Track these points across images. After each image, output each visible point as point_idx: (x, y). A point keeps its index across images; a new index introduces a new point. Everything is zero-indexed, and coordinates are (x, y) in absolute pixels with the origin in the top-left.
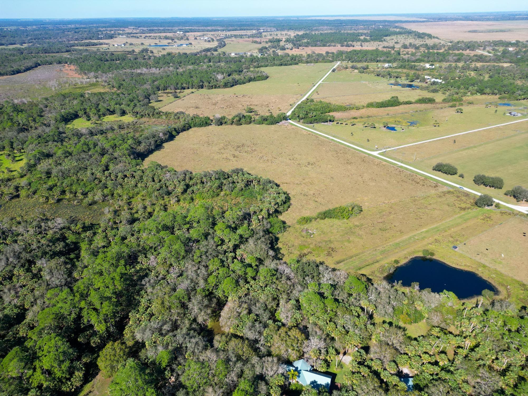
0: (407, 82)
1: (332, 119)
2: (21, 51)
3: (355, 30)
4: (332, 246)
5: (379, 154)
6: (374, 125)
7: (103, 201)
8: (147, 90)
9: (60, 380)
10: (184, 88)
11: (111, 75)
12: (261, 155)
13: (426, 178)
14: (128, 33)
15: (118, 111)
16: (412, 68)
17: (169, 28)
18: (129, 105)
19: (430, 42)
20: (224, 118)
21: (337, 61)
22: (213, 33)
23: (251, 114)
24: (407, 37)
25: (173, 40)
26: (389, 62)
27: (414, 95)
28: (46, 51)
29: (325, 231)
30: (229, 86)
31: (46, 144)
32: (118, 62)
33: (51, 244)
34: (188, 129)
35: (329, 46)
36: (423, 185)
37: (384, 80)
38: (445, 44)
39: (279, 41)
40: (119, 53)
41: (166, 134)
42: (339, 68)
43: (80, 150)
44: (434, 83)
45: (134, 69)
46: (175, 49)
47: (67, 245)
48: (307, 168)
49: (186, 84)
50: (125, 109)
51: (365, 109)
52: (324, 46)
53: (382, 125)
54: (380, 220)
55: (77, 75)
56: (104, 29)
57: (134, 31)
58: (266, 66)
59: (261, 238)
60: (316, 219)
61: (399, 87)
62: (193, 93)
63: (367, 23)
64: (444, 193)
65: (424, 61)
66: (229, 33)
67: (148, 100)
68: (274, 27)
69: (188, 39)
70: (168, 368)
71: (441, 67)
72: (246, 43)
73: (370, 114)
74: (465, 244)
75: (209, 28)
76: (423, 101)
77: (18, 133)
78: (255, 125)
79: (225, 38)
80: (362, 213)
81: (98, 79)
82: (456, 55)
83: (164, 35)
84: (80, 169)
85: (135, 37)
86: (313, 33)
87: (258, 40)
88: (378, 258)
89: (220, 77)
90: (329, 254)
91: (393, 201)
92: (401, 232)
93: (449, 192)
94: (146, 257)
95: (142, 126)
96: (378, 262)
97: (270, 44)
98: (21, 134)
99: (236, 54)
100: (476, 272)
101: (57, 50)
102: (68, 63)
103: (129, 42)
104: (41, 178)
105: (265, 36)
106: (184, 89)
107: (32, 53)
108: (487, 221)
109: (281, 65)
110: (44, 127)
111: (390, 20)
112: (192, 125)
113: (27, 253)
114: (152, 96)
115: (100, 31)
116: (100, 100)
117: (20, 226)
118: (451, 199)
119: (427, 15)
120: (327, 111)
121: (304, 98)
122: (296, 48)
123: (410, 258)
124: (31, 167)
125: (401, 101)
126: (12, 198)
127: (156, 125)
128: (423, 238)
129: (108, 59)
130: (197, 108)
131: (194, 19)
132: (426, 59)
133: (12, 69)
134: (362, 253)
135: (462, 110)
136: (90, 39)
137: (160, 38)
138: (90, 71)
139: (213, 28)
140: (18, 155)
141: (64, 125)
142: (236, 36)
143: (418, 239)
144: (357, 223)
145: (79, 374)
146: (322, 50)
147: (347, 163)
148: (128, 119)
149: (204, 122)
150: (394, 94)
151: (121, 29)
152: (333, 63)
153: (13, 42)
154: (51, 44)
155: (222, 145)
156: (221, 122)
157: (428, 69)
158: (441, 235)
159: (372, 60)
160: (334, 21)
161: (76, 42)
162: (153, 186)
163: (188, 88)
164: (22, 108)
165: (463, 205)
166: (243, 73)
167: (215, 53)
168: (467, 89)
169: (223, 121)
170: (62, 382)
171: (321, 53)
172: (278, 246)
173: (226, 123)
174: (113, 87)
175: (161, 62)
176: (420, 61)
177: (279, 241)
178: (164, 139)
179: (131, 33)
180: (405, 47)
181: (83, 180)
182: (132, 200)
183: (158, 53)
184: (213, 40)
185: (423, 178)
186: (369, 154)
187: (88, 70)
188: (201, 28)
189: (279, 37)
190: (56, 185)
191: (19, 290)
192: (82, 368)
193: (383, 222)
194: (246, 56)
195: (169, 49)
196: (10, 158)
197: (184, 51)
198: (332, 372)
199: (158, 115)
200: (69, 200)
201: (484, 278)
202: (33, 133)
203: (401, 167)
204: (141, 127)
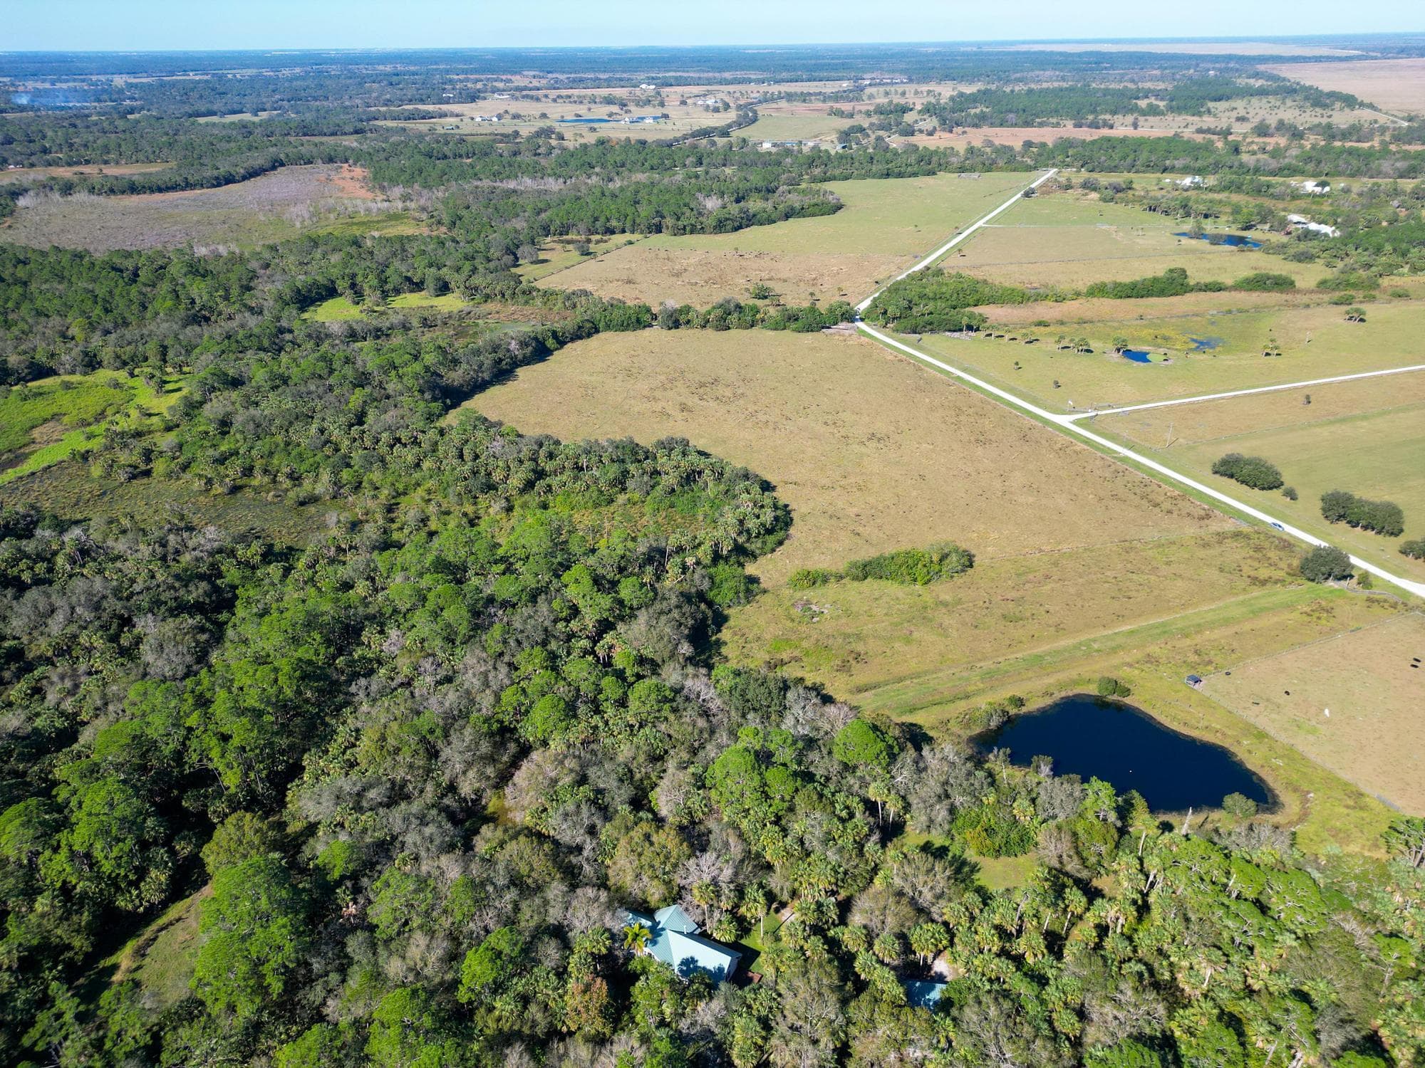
0: (1234, 231)
1: (974, 323)
2: (247, 131)
3: (1132, 81)
4: (860, 647)
5: (1076, 423)
6: (1087, 344)
7: (335, 497)
8: (516, 231)
9: (114, 882)
10: (611, 232)
11: (440, 194)
12: (751, 408)
13: (1186, 493)
14: (519, 89)
15: (430, 284)
16: (1259, 191)
17: (625, 75)
18: (458, 270)
19: (1342, 118)
20: (687, 309)
21: (1047, 166)
22: (731, 88)
23: (760, 303)
24: (1278, 104)
25: (625, 105)
26: (1199, 171)
27: (1240, 265)
28: (306, 131)
29: (854, 609)
30: (728, 227)
31: (240, 355)
32: (469, 161)
33: (177, 585)
34: (589, 335)
35: (1041, 125)
36: (1170, 512)
37: (1168, 222)
38: (1389, 124)
39: (905, 110)
40: (479, 139)
41: (527, 345)
42: (1046, 189)
43: (307, 374)
44: (1307, 235)
45: (501, 181)
46: (620, 130)
47: (216, 589)
48: (863, 449)
49: (619, 220)
50: (447, 278)
51: (1081, 300)
52: (1027, 124)
53: (1110, 346)
54: (1013, 594)
55: (363, 193)
56: (461, 77)
57: (535, 83)
58: (846, 178)
59: (670, 611)
60: (842, 578)
61: (1204, 244)
62: (631, 243)
63: (1174, 63)
64: (1221, 537)
65: (1302, 173)
66: (775, 89)
67: (512, 257)
68: (902, 71)
69: (662, 104)
70: (349, 884)
71: (1347, 191)
72: (816, 114)
73: (1088, 315)
74: (1228, 674)
75: (727, 75)
76: (1260, 283)
77: (185, 326)
78: (764, 331)
79: (760, 102)
80: (970, 571)
81: (408, 203)
82: (1406, 156)
83: (604, 92)
84: (297, 418)
85: (532, 98)
86: (1008, 90)
87: (846, 107)
88: (970, 689)
89: (712, 204)
90: (844, 667)
91: (1065, 548)
92: (1058, 627)
93: (1237, 535)
94: (382, 632)
95: (480, 322)
96: (967, 697)
97: (875, 119)
98: (189, 330)
99: (774, 145)
100: (1232, 749)
101: (332, 129)
102: (351, 161)
103: (512, 110)
104: (207, 433)
105: (871, 97)
106: (613, 232)
107: (272, 134)
108: (1319, 618)
109: (888, 175)
110: (247, 314)
111: (1247, 53)
112: (602, 325)
113: (120, 599)
114: (524, 250)
115: (451, 81)
116: (394, 254)
117: (122, 539)
118: (1236, 553)
119: (1365, 38)
120: (971, 302)
121: (919, 267)
122: (944, 130)
123: (1058, 696)
124: (192, 408)
125: (1192, 282)
126: (133, 477)
127: (516, 321)
128: (1114, 650)
129: (448, 153)
130: (629, 282)
131: (696, 50)
132: (1310, 167)
133: (216, 173)
134: (933, 672)
135: (1364, 313)
136: (422, 101)
137: (593, 100)
138: (394, 182)
139: (739, 74)
140: (175, 377)
141: (295, 312)
142: (790, 97)
143: (1098, 651)
144: (947, 597)
145: (159, 876)
146: (1013, 138)
147: (977, 441)
148: (452, 303)
149: (634, 319)
150: (1179, 263)
151: (504, 77)
152: (1035, 173)
153: (236, 107)
154: (322, 112)
155: (663, 378)
156: (676, 320)
157: (1309, 195)
158: (1169, 647)
159: (1149, 167)
160: (1079, 55)
161: (384, 109)
162: (454, 469)
163: (623, 231)
164: (210, 268)
165: (1263, 573)
166: (776, 195)
167: (721, 142)
168: (1404, 255)
169: (682, 319)
170: (118, 888)
171: (1007, 144)
172: (719, 635)
173: (688, 322)
174: (439, 223)
175: (573, 163)
176: (1293, 171)
177: (726, 625)
178: (520, 357)
179: (525, 88)
180: (1262, 130)
181: (299, 445)
182: (402, 499)
183: (575, 138)
184: (727, 107)
185: (1177, 493)
186: (1046, 422)
187: (391, 180)
188: (706, 75)
189: (910, 99)
190: (238, 453)
191: (82, 679)
192: (167, 863)
193: (1019, 601)
194: (800, 151)
195: (606, 131)
196: (152, 383)
197: (642, 136)
198: (751, 946)
199: (526, 297)
200: (257, 490)
201: (1249, 766)
202: (217, 329)
203: (1125, 460)
204: (477, 325)
